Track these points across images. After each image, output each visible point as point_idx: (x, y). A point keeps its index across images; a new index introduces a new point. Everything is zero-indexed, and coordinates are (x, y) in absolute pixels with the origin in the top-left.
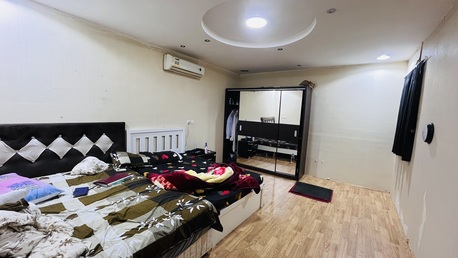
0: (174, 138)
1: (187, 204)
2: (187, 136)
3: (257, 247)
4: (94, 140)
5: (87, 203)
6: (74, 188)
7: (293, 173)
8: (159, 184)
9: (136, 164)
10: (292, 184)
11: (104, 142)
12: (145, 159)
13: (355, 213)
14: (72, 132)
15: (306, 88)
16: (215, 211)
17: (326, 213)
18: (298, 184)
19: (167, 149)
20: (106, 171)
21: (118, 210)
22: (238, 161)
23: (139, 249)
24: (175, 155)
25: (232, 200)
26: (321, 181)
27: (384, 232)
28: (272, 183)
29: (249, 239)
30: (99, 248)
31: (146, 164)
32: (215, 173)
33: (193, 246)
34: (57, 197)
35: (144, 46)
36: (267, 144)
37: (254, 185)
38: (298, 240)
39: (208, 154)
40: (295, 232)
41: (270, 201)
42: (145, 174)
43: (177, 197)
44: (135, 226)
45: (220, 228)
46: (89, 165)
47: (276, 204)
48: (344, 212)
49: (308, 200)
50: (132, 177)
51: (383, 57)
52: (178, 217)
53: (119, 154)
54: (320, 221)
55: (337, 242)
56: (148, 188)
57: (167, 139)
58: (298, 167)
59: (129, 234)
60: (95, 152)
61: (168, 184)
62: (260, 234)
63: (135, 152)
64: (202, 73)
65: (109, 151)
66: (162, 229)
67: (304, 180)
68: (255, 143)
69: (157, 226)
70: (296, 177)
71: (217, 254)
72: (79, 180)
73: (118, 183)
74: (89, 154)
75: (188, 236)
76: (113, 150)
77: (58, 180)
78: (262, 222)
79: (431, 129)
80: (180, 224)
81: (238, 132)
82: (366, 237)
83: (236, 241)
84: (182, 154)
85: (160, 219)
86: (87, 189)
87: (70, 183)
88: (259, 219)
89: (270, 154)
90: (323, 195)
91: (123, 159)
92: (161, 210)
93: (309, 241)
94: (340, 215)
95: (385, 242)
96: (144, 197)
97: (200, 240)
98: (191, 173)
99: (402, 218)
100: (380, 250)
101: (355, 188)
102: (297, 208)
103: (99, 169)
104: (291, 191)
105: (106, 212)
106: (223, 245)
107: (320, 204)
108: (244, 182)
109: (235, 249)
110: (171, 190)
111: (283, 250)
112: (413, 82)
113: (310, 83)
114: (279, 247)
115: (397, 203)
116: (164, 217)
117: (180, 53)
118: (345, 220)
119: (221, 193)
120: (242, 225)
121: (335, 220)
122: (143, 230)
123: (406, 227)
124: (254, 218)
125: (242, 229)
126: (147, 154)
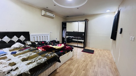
0: (46, 37)
1: (49, 55)
2: (50, 36)
3: (72, 67)
4: (19, 37)
5: (15, 56)
6: (11, 52)
7: (83, 46)
8: (40, 50)
9: (33, 45)
10: (82, 49)
11: (22, 38)
12: (37, 43)
13: (100, 56)
14: (11, 35)
15: (86, 21)
16: (58, 56)
17: (92, 57)
18: (84, 49)
19: (44, 40)
20: (23, 47)
21: (25, 57)
22: (67, 44)
23: (31, 68)
24: (46, 42)
25: (64, 53)
26: (91, 48)
27: (108, 61)
28: (77, 49)
29: (69, 65)
30: (17, 68)
31: (37, 45)
32: (58, 46)
33: (51, 67)
34: (5, 55)
35: (34, 7)
36: (75, 39)
37: (71, 49)
38: (84, 64)
39: (57, 42)
40: (83, 62)
41: (76, 54)
42: (36, 47)
43: (46, 53)
44: (31, 61)
45: (60, 62)
46: (17, 45)
47: (77, 55)
48: (97, 56)
49: (87, 53)
50: (32, 48)
51: (108, 11)
52: (46, 58)
53: (27, 42)
54: (90, 59)
55: (95, 64)
56: (37, 51)
57: (44, 37)
58: (84, 45)
59: (28, 64)
60: (19, 41)
61: (43, 49)
62: (73, 63)
63: (33, 41)
64: (54, 16)
65: (24, 41)
66: (40, 62)
67: (86, 48)
68: (72, 38)
69: (38, 61)
70: (84, 48)
71: (59, 69)
72: (14, 50)
73: (27, 50)
74: (17, 42)
75: (49, 64)
76: (25, 40)
77: (6, 50)
78: (74, 60)
79: (121, 29)
80: (46, 60)
81: (66, 35)
82: (103, 62)
83: (65, 66)
84: (49, 42)
85: (39, 59)
86: (16, 52)
87: (10, 50)
88: (72, 59)
89: (76, 42)
90: (92, 52)
91: (29, 43)
92: (40, 57)
93: (87, 64)
94: (96, 57)
95: (109, 63)
96: (35, 53)
97: (53, 65)
98: (51, 46)
99: (113, 57)
100: (107, 66)
101: (100, 50)
102: (84, 56)
103: (21, 46)
104: (82, 51)
105: (21, 58)
106: (61, 67)
107: (90, 54)
108: (68, 48)
109: (65, 68)
110: (44, 51)
111: (79, 67)
112: (116, 18)
113: (87, 19)
114: (78, 66)
115: (112, 52)
116: (41, 58)
117: (47, 10)
118: (98, 58)
119: (60, 52)
120: (67, 61)
121: (95, 58)
122: (33, 62)
123: (114, 59)
124: (71, 59)
125: (67, 62)
126: (37, 42)
